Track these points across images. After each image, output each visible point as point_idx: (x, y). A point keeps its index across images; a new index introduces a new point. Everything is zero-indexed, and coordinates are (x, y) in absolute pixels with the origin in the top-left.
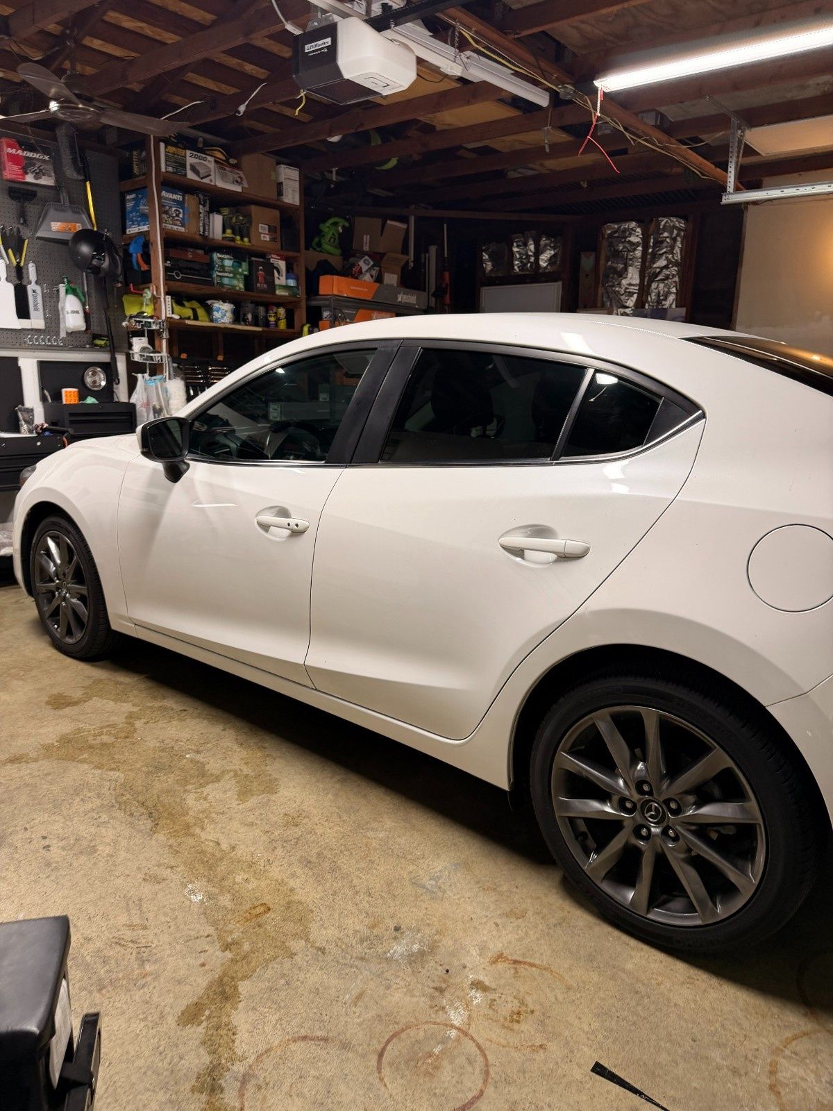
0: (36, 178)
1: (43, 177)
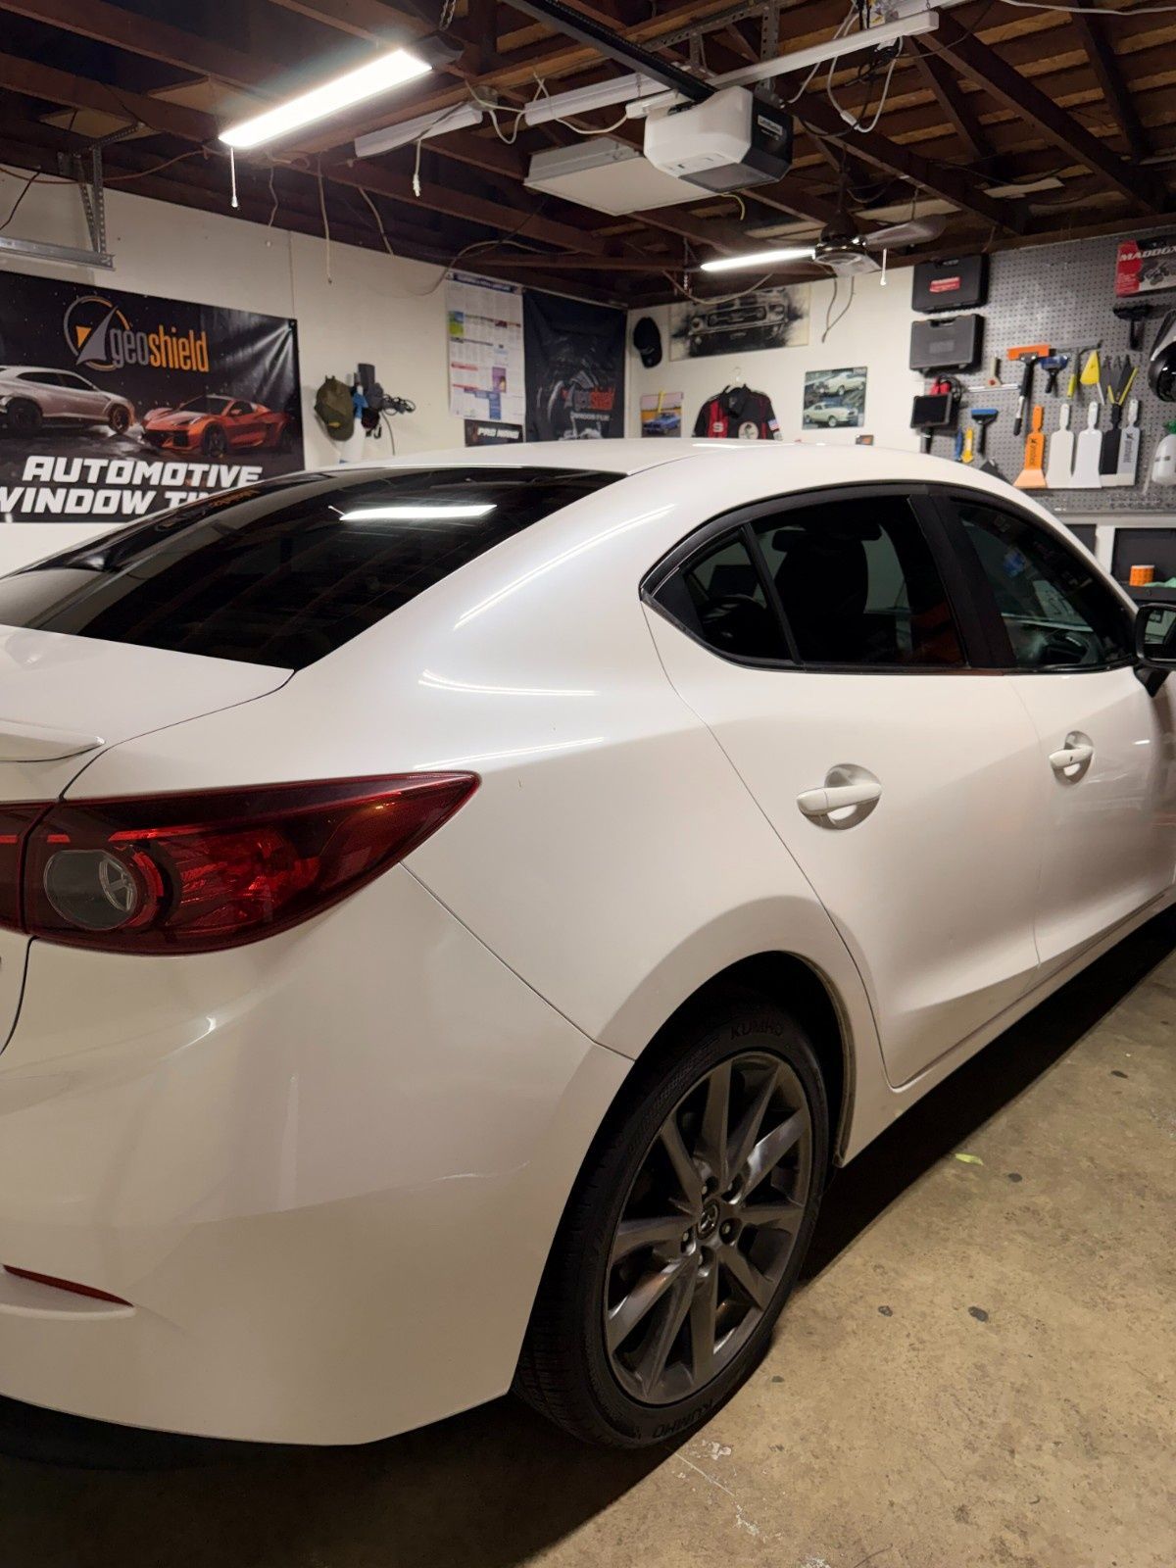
0: (1153, 283)
1: (1165, 278)
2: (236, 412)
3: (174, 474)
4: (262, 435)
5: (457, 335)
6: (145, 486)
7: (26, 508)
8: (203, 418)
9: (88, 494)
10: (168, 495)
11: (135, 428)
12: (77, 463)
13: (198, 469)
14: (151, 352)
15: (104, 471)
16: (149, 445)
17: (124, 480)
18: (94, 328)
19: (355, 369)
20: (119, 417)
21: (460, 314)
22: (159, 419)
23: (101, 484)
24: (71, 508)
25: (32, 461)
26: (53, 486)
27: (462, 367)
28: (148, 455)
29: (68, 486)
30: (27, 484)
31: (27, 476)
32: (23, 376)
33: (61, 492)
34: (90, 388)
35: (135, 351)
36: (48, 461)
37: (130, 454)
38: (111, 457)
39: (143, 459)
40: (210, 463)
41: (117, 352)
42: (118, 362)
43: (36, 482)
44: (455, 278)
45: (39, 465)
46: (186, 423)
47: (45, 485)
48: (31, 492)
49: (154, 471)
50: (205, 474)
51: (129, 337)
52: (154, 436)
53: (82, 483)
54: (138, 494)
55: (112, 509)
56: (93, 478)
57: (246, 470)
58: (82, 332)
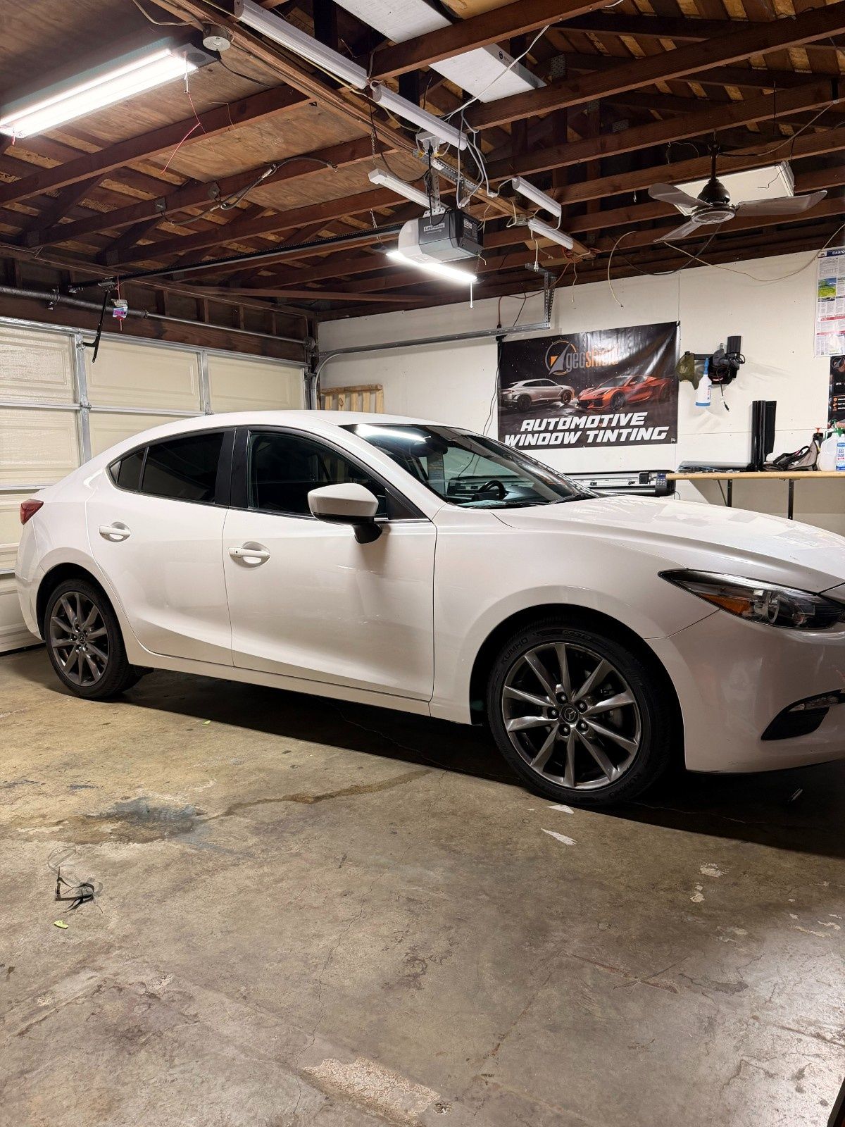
2: (634, 383)
3: (593, 421)
4: (650, 393)
5: (831, 296)
6: (577, 429)
7: (521, 444)
8: (612, 390)
9: (548, 435)
10: (588, 433)
11: (574, 400)
12: (545, 421)
13: (606, 417)
14: (587, 361)
15: (557, 423)
16: (580, 408)
17: (566, 427)
18: (559, 355)
19: (725, 343)
20: (566, 397)
21: (834, 280)
22: (586, 395)
23: (555, 430)
24: (540, 443)
25: (525, 422)
26: (533, 433)
27: (832, 318)
28: (579, 414)
29: (539, 432)
30: (523, 433)
31: (523, 429)
32: (525, 385)
33: (536, 435)
34: (554, 385)
35: (578, 362)
36: (532, 422)
37: (570, 414)
38: (560, 416)
39: (577, 416)
40: (614, 414)
41: (569, 365)
42: (569, 369)
43: (526, 432)
44: (830, 254)
45: (528, 424)
46: (603, 393)
47: (530, 432)
48: (524, 436)
49: (581, 421)
50: (611, 420)
51: (576, 355)
52: (584, 404)
53: (546, 431)
54: (573, 433)
55: (559, 442)
56: (551, 428)
57: (636, 415)
58: (553, 359)
